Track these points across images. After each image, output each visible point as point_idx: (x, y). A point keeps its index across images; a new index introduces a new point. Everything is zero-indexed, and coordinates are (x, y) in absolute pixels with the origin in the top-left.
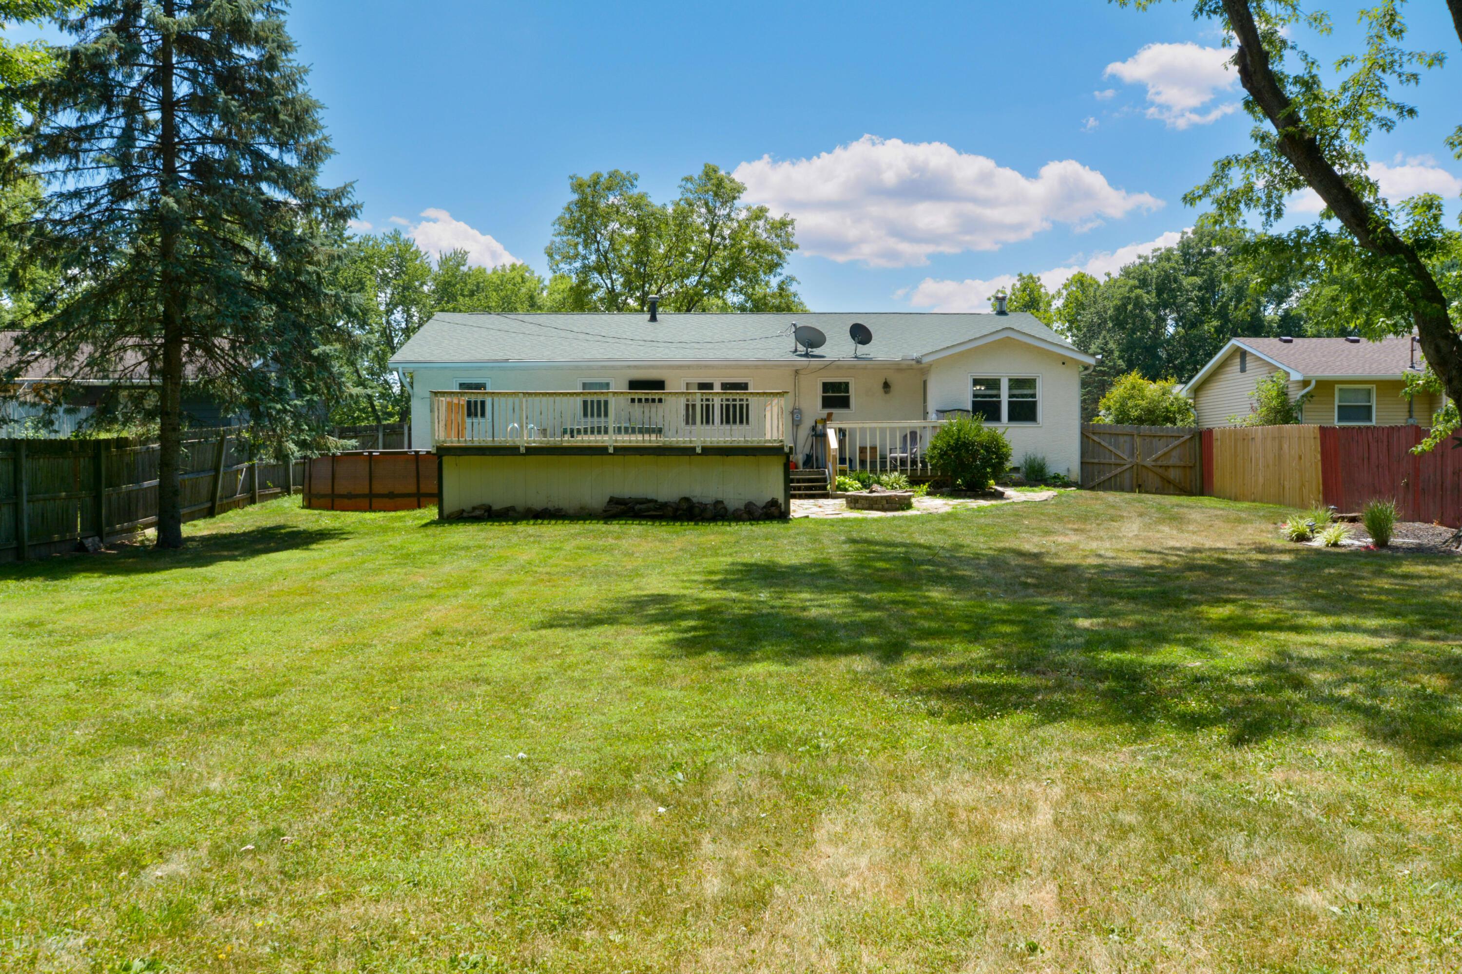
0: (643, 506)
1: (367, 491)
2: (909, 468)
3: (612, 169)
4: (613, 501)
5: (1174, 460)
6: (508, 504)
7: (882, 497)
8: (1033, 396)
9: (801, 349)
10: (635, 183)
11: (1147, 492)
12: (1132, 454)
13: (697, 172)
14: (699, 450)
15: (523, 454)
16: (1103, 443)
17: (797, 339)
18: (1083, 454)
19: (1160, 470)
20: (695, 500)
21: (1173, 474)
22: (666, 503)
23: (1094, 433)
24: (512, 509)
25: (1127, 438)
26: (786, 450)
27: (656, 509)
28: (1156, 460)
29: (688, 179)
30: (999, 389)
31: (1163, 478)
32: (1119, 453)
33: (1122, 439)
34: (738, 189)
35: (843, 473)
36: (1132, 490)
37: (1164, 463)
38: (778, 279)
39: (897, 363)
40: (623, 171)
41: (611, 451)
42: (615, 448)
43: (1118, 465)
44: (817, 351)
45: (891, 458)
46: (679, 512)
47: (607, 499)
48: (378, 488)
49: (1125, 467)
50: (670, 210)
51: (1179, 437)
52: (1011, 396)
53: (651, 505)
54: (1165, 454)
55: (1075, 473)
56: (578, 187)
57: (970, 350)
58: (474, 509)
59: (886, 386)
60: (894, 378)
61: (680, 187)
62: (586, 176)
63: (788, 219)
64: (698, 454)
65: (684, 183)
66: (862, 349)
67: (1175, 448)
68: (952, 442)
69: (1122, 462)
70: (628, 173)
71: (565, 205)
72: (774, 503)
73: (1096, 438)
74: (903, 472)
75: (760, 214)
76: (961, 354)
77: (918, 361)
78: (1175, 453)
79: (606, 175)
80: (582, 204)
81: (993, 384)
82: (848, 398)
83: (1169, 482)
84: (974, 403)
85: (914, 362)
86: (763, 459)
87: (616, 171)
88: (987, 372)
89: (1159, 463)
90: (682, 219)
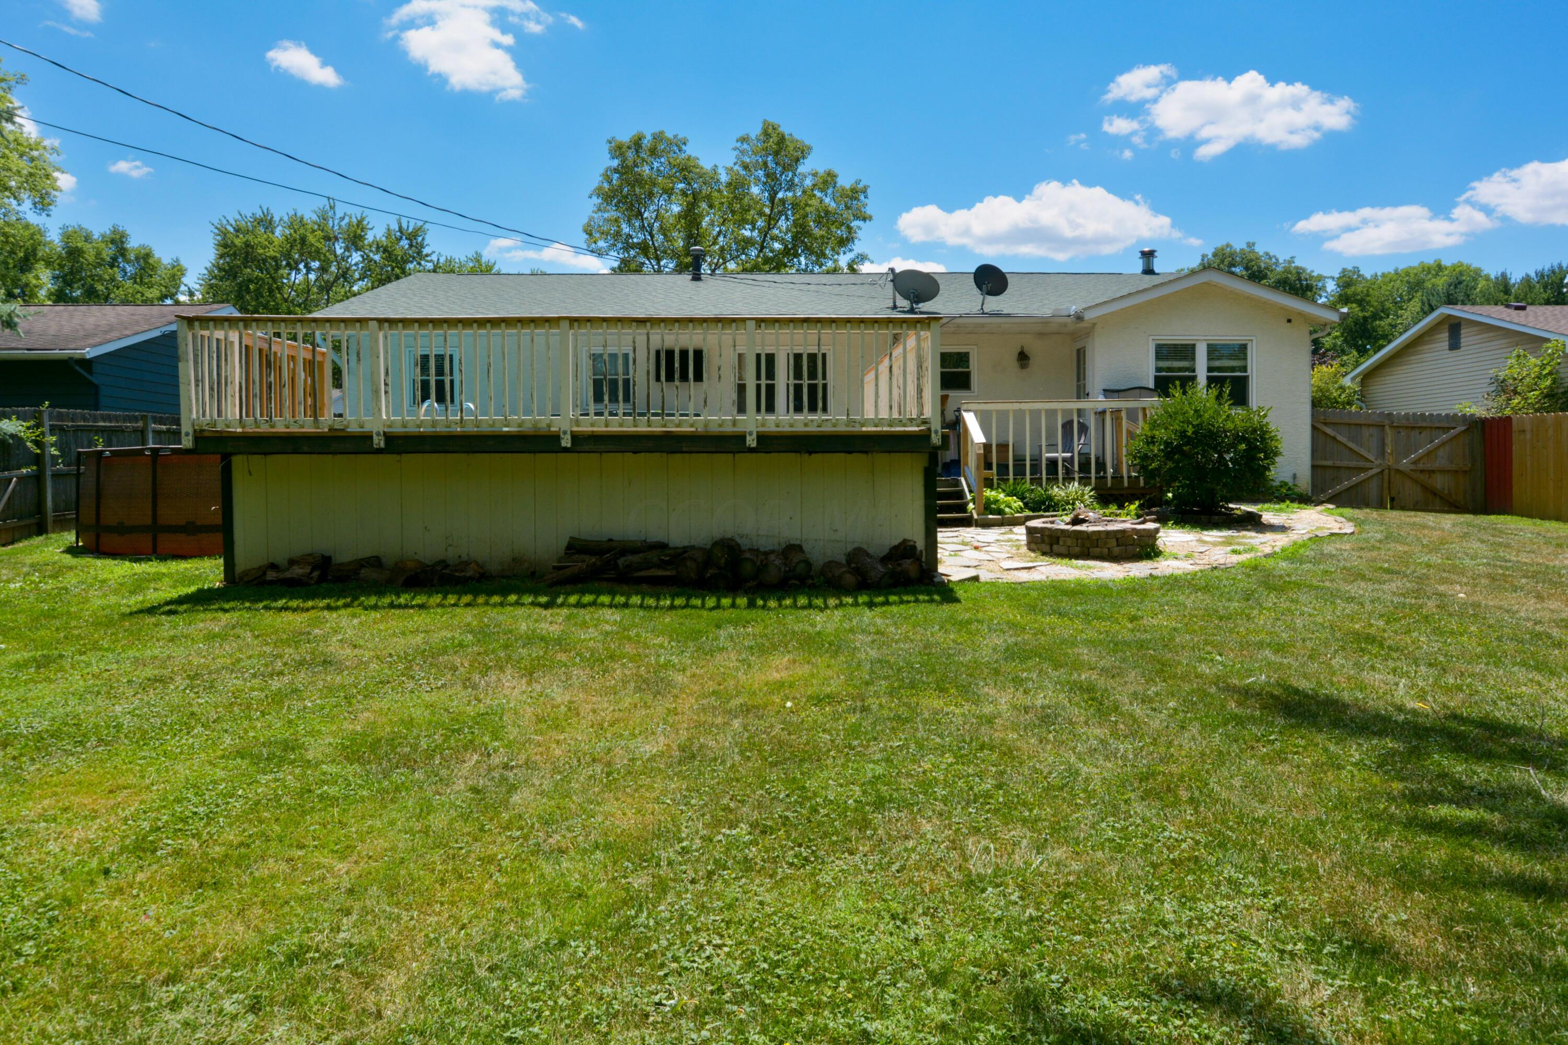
0: (635, 559)
1: (149, 521)
2: (1093, 475)
3: (657, 130)
4: (576, 547)
5: (1441, 462)
6: (366, 552)
7: (1108, 533)
8: (1244, 369)
9: (903, 303)
10: (684, 147)
11: (1403, 508)
12: (1382, 453)
13: (755, 131)
14: (751, 442)
15: (379, 451)
16: (1339, 438)
17: (896, 288)
18: (1315, 451)
19: (1422, 477)
20: (744, 543)
21: (1439, 482)
22: (685, 549)
23: (1326, 424)
24: (375, 562)
25: (1373, 431)
26: (936, 440)
27: (662, 565)
28: (1415, 462)
29: (744, 140)
30: (1193, 359)
31: (1425, 488)
32: (1363, 452)
33: (1366, 432)
34: (803, 152)
35: (989, 484)
36: (1381, 506)
37: (1428, 466)
38: (850, 256)
39: (1045, 321)
40: (669, 134)
41: (566, 442)
42: (575, 437)
43: (1365, 470)
44: (925, 306)
45: (1048, 459)
46: (710, 572)
47: (564, 543)
48: (170, 514)
49: (1371, 473)
50: (724, 178)
51: (1449, 429)
52: (1210, 369)
53: (653, 556)
54: (1429, 454)
55: (1304, 482)
56: (618, 150)
57: (1150, 303)
58: (292, 562)
59: (1023, 358)
60: (1035, 348)
61: (735, 149)
62: (625, 137)
63: (861, 186)
64: (751, 450)
65: (739, 144)
66: (994, 303)
67: (1443, 444)
68: (1190, 431)
69: (1368, 465)
70: (675, 136)
71: (602, 171)
72: (904, 550)
73: (1329, 431)
74: (1084, 481)
75: (828, 181)
76: (1138, 308)
77: (1079, 317)
78: (1441, 453)
79: (649, 137)
80: (624, 170)
81: (1186, 351)
82: (967, 376)
83: (1435, 494)
84: (1156, 378)
85: (1069, 320)
86: (882, 459)
87: (662, 133)
88: (1176, 334)
89: (1421, 466)
90: (737, 186)
